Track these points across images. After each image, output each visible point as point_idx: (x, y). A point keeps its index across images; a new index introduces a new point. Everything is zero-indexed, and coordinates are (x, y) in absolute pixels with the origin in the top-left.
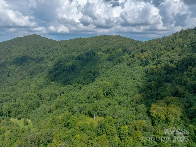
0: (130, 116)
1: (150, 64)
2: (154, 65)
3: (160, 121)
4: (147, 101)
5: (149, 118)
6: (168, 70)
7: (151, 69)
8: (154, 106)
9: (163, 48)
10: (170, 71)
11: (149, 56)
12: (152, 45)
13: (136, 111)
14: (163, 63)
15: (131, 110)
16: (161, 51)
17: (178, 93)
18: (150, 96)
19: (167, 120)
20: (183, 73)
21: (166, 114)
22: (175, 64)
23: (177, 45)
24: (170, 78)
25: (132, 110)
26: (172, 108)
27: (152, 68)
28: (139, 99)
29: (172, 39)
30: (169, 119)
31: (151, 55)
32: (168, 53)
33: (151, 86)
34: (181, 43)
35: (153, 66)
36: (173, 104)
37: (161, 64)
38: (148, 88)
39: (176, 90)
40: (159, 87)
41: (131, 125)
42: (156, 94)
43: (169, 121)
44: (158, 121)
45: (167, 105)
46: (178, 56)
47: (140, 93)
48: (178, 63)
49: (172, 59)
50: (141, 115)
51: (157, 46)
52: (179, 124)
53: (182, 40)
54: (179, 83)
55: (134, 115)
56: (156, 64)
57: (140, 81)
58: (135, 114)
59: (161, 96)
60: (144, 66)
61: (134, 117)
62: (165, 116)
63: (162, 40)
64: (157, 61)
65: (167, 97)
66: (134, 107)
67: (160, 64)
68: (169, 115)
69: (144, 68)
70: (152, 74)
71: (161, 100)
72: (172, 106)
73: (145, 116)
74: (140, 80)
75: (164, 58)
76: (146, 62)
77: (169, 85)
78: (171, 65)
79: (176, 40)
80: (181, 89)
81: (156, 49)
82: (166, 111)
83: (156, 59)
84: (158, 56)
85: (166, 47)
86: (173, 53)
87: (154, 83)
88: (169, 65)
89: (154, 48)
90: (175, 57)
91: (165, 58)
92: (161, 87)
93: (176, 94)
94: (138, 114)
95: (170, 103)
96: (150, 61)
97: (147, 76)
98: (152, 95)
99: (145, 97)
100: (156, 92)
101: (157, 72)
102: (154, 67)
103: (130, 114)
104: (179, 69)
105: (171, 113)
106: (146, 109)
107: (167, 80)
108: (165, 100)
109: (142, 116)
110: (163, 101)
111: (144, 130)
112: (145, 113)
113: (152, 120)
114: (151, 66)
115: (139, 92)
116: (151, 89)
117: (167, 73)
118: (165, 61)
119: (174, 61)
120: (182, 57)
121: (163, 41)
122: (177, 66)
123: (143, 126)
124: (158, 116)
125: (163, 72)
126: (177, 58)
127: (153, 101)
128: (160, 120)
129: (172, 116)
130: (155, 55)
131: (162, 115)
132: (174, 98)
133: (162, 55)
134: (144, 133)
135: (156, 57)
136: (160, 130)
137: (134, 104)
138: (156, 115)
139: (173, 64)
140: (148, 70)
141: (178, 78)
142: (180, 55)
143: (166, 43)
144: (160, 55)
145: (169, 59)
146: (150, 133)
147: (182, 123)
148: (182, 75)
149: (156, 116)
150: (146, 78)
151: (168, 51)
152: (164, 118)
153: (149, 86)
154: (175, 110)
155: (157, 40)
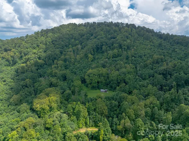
0: (14, 121)
1: (19, 63)
2: (23, 63)
3: (45, 113)
4: (27, 99)
5: (35, 114)
6: (38, 66)
7: (21, 68)
8: (36, 101)
9: (28, 46)
10: (40, 67)
11: (16, 55)
12: (15, 44)
13: (18, 113)
14: (32, 61)
15: (12, 115)
16: (28, 49)
17: (53, 84)
18: (28, 94)
19: (51, 109)
20: (51, 67)
21: (49, 104)
22: (43, 60)
23: (40, 43)
24: (41, 73)
25: (14, 113)
26: (52, 97)
27: (22, 66)
28: (18, 100)
29: (35, 38)
30: (53, 107)
31: (17, 54)
32: (35, 51)
33: (26, 84)
34: (44, 41)
35: (22, 65)
36: (52, 94)
37: (31, 62)
38: (24, 87)
39: (51, 82)
40: (34, 83)
41: (19, 128)
42: (33, 90)
43: (53, 109)
44: (43, 112)
45: (47, 96)
46: (43, 53)
47: (18, 94)
48: (45, 59)
49: (39, 56)
50: (25, 114)
51: (22, 44)
52: (61, 108)
53: (44, 38)
54: (51, 75)
55: (17, 118)
56: (25, 62)
57: (12, 82)
58: (19, 116)
59: (40, 90)
60: (12, 65)
61: (18, 119)
62: (49, 106)
63: (25, 38)
64: (25, 59)
65: (45, 89)
66: (14, 110)
67: (29, 61)
68: (52, 104)
69: (12, 68)
70: (23, 73)
71: (41, 94)
72: (52, 95)
73: (30, 113)
74: (12, 80)
75: (31, 56)
76: (13, 61)
77: (42, 79)
78: (39, 61)
79: (39, 39)
80: (54, 80)
81: (21, 47)
82: (48, 102)
83: (24, 58)
84: (25, 55)
85: (31, 45)
86: (39, 50)
87: (29, 81)
88: (38, 61)
89: (20, 47)
90: (42, 54)
91: (33, 55)
92: (36, 82)
93: (51, 85)
94: (22, 114)
95: (50, 94)
96: (17, 60)
97: (18, 76)
98: (30, 92)
99: (23, 96)
100: (33, 89)
101: (28, 69)
102: (24, 65)
103: (13, 118)
104: (47, 63)
105: (53, 101)
106: (28, 107)
107: (39, 75)
108: (45, 93)
109: (27, 115)
110: (43, 94)
111: (34, 126)
112: (29, 111)
113: (38, 115)
114: (20, 65)
115: (16, 93)
116: (27, 87)
117: (38, 69)
118: (33, 58)
119: (41, 57)
120: (48, 54)
121: (27, 39)
122: (45, 61)
123: (33, 123)
124: (42, 108)
125: (34, 68)
126: (43, 55)
127: (33, 97)
128: (45, 111)
129: (54, 104)
130: (22, 53)
131: (46, 107)
132: (51, 88)
133: (29, 53)
134: (35, 128)
135: (24, 55)
136: (48, 120)
137: (14, 107)
138: (40, 108)
139: (42, 60)
140: (18, 69)
141: (49, 71)
142: (45, 52)
143: (30, 41)
144: (27, 53)
145: (37, 56)
146: (40, 126)
147: (62, 106)
148: (51, 69)
149: (40, 110)
150: (18, 77)
151: (34, 49)
152: (48, 108)
153: (24, 85)
154: (55, 98)
155: (20, 38)
